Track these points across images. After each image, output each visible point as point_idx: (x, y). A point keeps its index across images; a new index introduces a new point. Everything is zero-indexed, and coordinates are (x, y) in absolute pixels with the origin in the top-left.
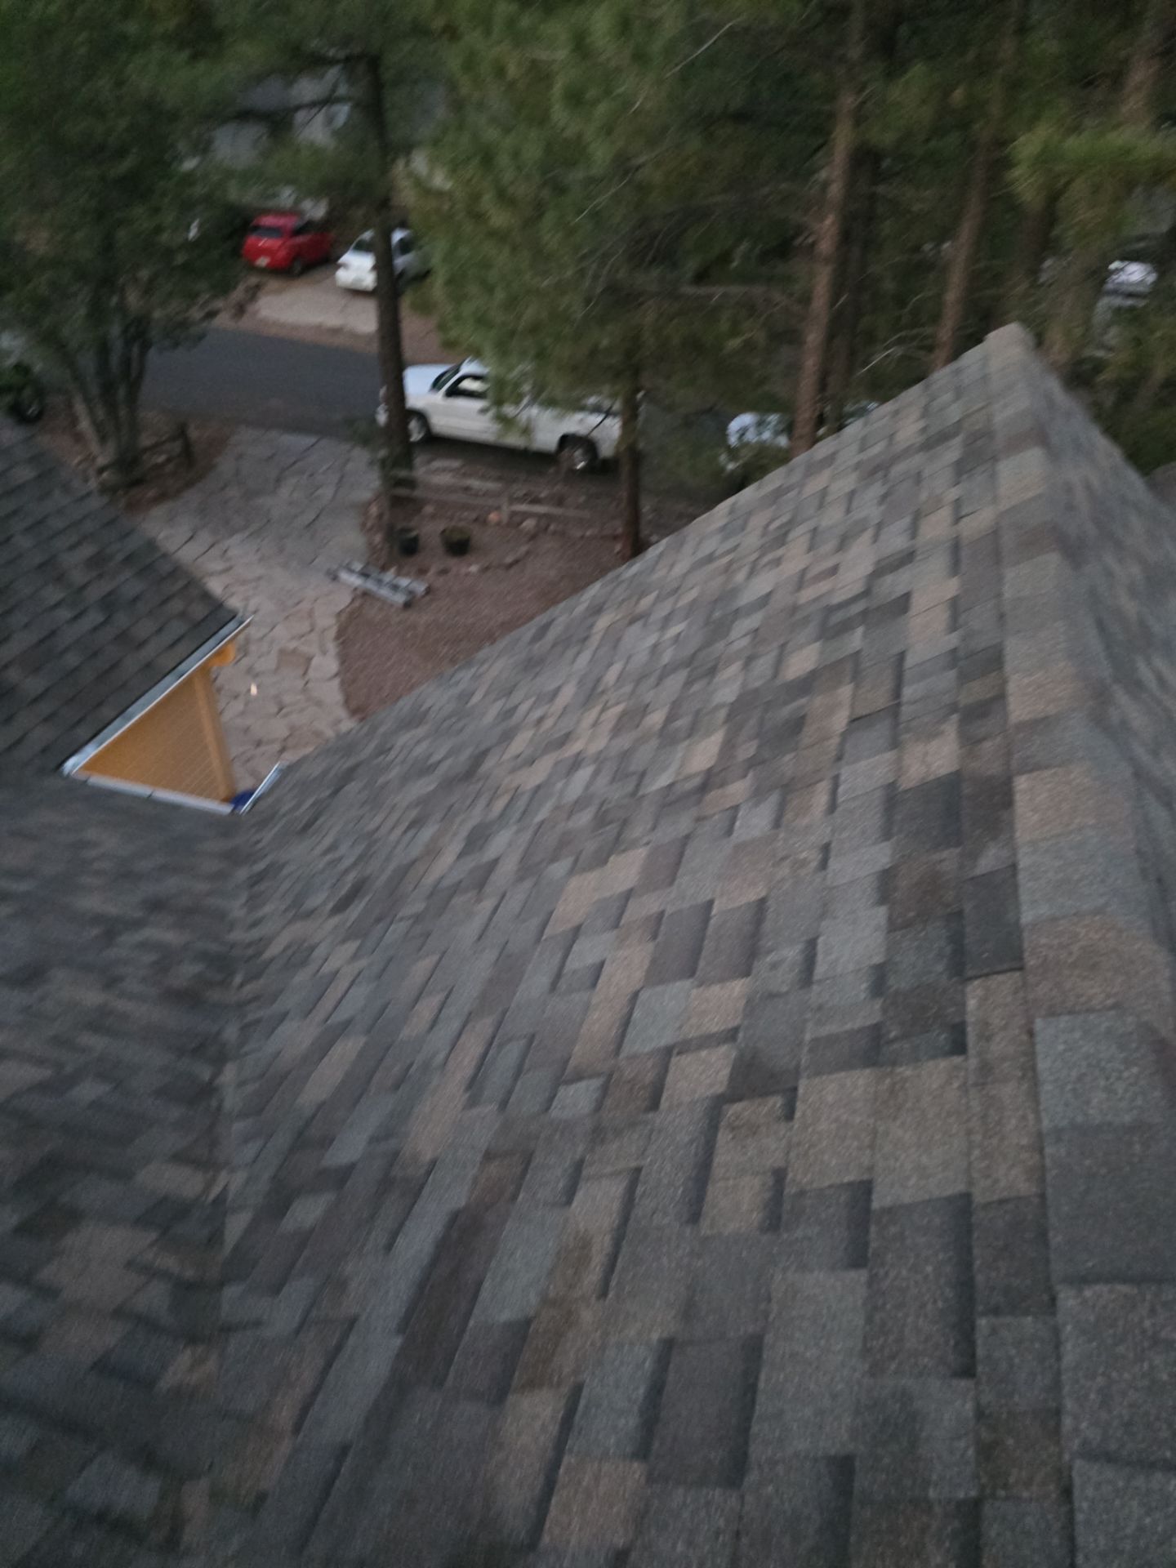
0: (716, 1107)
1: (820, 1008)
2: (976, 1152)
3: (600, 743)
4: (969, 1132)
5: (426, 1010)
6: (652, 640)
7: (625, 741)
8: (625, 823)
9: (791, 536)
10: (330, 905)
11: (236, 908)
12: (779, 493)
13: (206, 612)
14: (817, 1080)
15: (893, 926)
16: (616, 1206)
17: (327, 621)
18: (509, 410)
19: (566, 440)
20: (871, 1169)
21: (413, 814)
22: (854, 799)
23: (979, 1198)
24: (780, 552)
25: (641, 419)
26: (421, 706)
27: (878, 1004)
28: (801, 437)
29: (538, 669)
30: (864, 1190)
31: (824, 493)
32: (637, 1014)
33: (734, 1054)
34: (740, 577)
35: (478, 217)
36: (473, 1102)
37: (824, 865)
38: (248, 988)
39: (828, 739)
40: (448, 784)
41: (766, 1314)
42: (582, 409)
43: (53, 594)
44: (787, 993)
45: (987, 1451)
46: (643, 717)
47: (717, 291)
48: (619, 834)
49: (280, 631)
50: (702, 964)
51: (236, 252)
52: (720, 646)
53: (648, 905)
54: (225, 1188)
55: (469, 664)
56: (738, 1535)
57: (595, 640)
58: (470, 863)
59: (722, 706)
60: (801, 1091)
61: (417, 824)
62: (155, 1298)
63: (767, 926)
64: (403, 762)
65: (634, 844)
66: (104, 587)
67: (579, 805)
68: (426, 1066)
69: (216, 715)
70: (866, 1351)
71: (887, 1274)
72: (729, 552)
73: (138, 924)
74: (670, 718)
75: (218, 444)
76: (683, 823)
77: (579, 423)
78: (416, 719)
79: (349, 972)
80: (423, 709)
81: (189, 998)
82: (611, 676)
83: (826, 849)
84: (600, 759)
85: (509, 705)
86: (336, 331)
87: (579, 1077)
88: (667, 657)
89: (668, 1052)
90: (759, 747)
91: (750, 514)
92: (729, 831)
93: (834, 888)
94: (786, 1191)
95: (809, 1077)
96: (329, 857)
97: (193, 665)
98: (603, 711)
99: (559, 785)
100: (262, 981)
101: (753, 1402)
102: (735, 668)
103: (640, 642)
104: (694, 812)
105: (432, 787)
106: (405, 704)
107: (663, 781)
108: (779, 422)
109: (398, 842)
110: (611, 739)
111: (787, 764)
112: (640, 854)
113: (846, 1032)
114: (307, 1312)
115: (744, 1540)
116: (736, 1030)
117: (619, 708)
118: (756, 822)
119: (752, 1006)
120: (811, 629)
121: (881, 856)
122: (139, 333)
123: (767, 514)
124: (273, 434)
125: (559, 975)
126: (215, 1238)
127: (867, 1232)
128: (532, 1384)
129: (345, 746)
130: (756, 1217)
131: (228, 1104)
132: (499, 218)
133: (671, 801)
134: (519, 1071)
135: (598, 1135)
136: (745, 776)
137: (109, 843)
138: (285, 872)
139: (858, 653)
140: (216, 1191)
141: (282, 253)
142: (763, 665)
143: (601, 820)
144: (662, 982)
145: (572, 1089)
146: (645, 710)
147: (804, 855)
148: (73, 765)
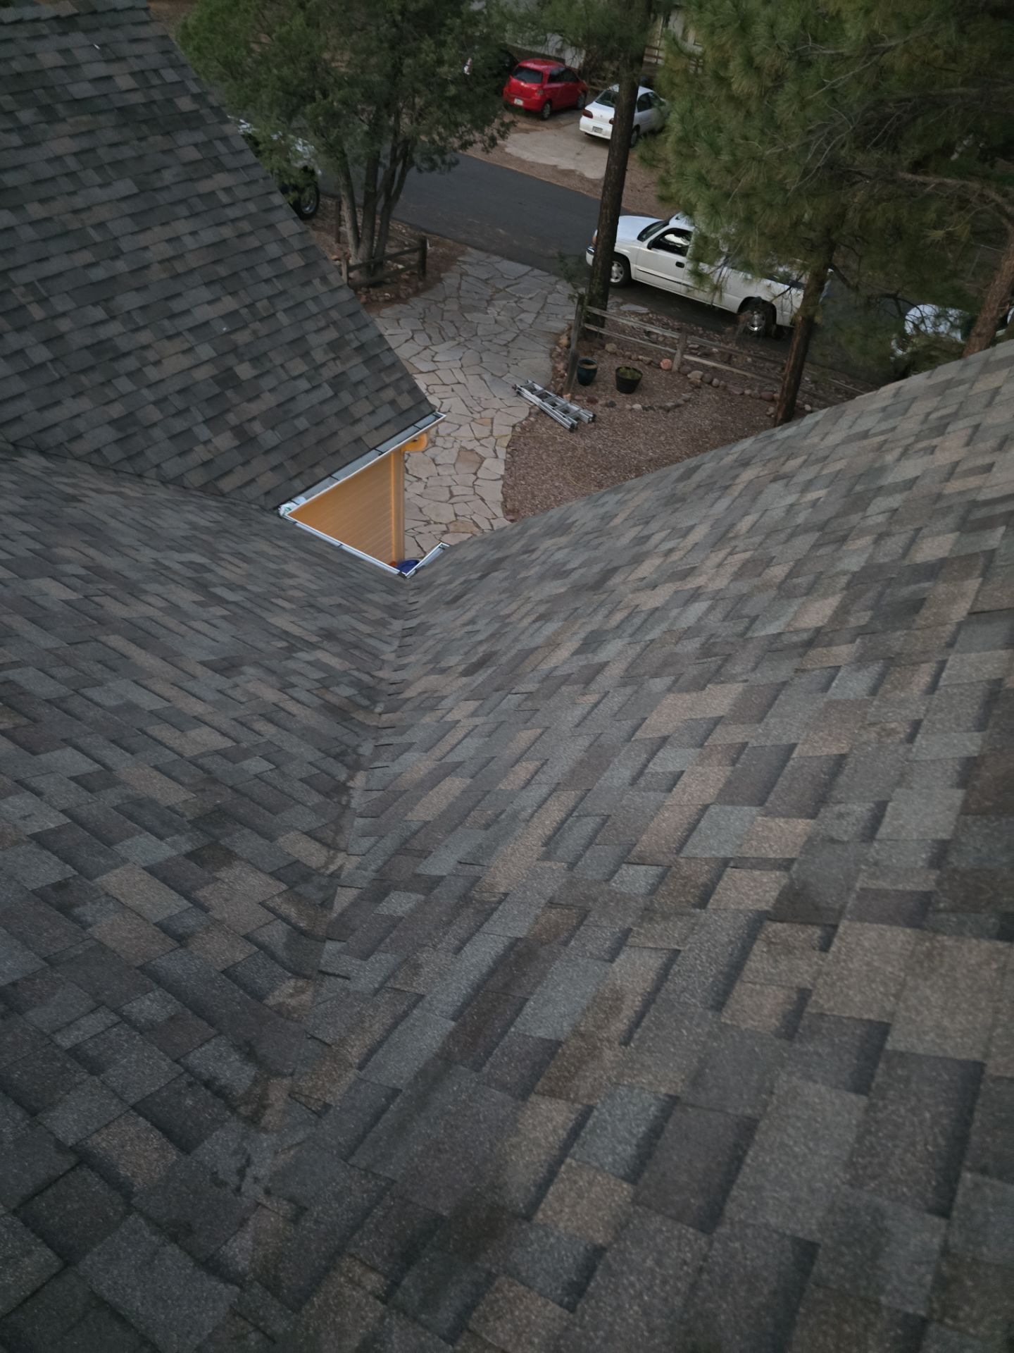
0: (759, 920)
1: (876, 864)
2: (999, 1030)
3: (720, 583)
4: (997, 1011)
5: (523, 771)
6: (790, 499)
7: (743, 586)
8: (728, 658)
9: (950, 428)
10: (461, 668)
11: (388, 652)
12: (949, 384)
13: (412, 404)
14: (858, 925)
15: (965, 810)
16: (652, 975)
17: (504, 431)
18: (704, 267)
19: (749, 303)
20: (892, 1014)
21: (542, 609)
22: (958, 685)
23: (990, 1070)
24: (935, 442)
25: (824, 293)
26: (568, 518)
27: (934, 875)
28: (979, 335)
29: (678, 505)
30: (882, 1030)
31: (996, 391)
32: (703, 824)
33: (785, 881)
34: (889, 458)
35: (723, 81)
36: (547, 856)
37: (911, 738)
38: (385, 717)
39: (943, 624)
40: (577, 590)
41: (765, 1105)
42: (771, 278)
43: (298, 366)
44: (848, 842)
45: (942, 1283)
46: (768, 566)
47: (933, 180)
48: (720, 667)
49: (465, 432)
50: (772, 797)
51: (499, 91)
52: (855, 518)
53: (736, 734)
54: (341, 868)
55: (616, 490)
56: (700, 1270)
57: (736, 490)
58: (582, 661)
59: (845, 573)
60: (841, 929)
61: (544, 618)
62: (276, 935)
63: (842, 779)
64: (544, 563)
65: (733, 678)
66: (338, 368)
67: (689, 633)
68: (514, 817)
69: (401, 490)
70: (850, 1165)
71: (885, 1107)
72: (882, 433)
73: (313, 646)
74: (790, 575)
75: (448, 261)
76: (784, 670)
77: (763, 289)
78: (562, 528)
79: (467, 724)
80: (568, 521)
81: (340, 713)
82: (744, 525)
83: (916, 725)
84: (717, 597)
85: (645, 533)
86: (568, 173)
87: (641, 861)
88: (800, 519)
89: (725, 862)
90: (872, 618)
91: (914, 399)
92: (826, 688)
93: (916, 761)
94: (808, 1009)
95: (850, 920)
96: (469, 628)
97: (391, 447)
98: (731, 554)
99: (674, 612)
100: (399, 714)
101: (738, 1169)
102: (867, 540)
103: (778, 500)
104: (796, 663)
105: (562, 590)
106: (555, 513)
107: (772, 629)
108: (959, 317)
109: (527, 628)
110: (732, 581)
111: (897, 640)
112: (737, 688)
113: (896, 891)
114: (387, 979)
115: (705, 1277)
116: (792, 861)
117: (747, 555)
118: (854, 685)
119: (811, 844)
120: (951, 520)
121: (971, 744)
122: (404, 153)
123: (934, 402)
124: (496, 258)
125: (641, 773)
126: (326, 904)
127: (876, 1065)
128: (552, 1094)
129: (498, 540)
130: (774, 1022)
131: (354, 804)
132: (741, 84)
133: (775, 648)
134: (591, 842)
135: (648, 913)
136: (853, 641)
137: (303, 577)
138: (429, 633)
139: (993, 551)
140: (332, 868)
141: (538, 96)
142: (894, 544)
143: (706, 651)
144: (732, 803)
145: (632, 870)
146: (769, 562)
147: (893, 725)
148: (286, 509)
